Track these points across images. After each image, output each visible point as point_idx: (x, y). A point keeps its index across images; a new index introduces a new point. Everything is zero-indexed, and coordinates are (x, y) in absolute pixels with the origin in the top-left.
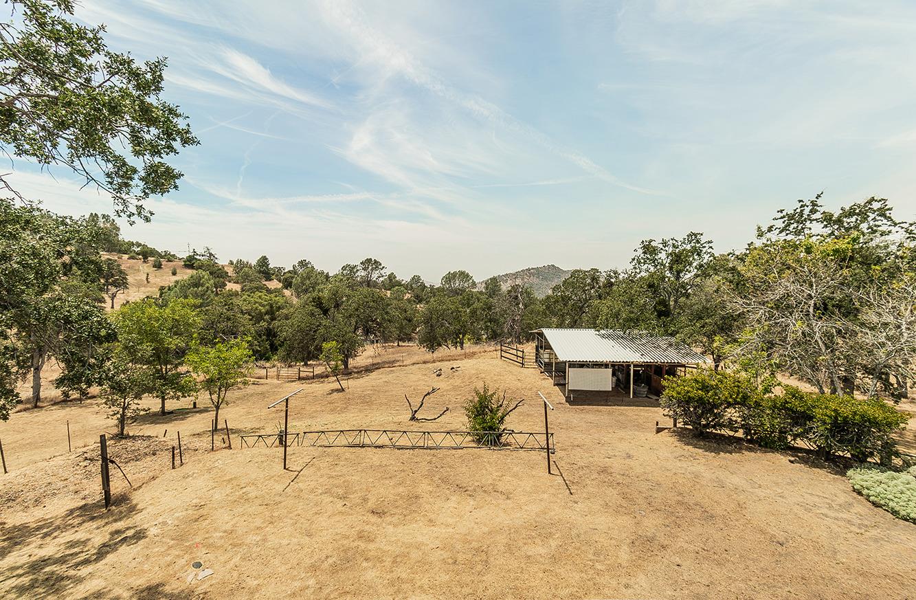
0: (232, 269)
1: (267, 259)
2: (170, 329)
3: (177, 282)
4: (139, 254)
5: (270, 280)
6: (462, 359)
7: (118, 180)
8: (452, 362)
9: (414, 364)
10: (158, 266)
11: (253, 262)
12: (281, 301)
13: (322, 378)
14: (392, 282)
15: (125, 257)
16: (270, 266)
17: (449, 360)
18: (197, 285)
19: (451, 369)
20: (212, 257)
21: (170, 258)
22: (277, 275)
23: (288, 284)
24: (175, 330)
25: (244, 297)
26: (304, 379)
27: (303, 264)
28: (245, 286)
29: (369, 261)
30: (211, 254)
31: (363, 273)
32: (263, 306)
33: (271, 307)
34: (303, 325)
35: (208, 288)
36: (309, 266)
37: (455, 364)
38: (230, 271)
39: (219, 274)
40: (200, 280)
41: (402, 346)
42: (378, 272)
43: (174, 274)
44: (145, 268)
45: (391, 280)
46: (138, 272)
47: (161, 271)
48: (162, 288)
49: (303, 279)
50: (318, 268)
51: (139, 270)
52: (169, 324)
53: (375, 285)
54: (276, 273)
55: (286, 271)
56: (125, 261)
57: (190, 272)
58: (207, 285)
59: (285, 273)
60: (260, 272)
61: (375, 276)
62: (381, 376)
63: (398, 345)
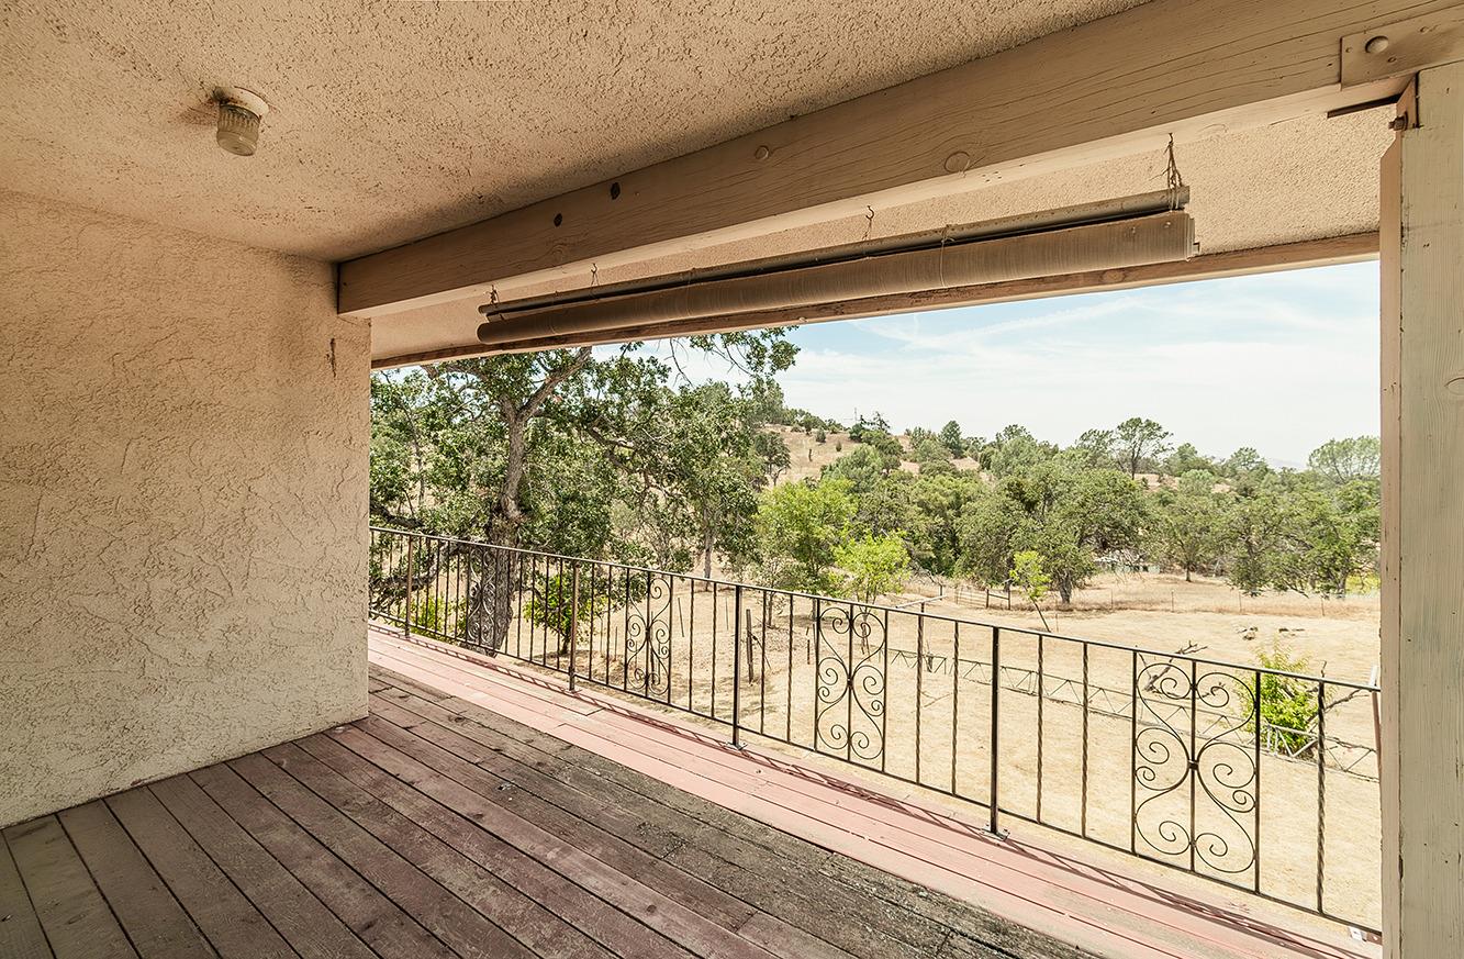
0: (908, 442)
1: (957, 425)
2: (821, 517)
3: (839, 460)
4: (801, 425)
5: (962, 458)
6: (1314, 616)
7: (755, 360)
8: (1286, 618)
9: (1196, 611)
10: (822, 440)
11: (938, 429)
12: (971, 488)
13: (1023, 610)
14: (1186, 460)
15: (789, 428)
16: (961, 436)
17: (1281, 614)
18: (860, 464)
19: (1281, 630)
20: (883, 425)
21: (834, 428)
22: (972, 451)
23: (986, 463)
24: (825, 518)
25: (920, 482)
26: (994, 607)
27: (1012, 431)
28: (925, 466)
29: (1136, 422)
30: (882, 422)
31: (1124, 445)
32: (946, 495)
33: (958, 497)
34: (990, 525)
35: (873, 468)
36: (1023, 434)
37: (1291, 624)
38: (906, 444)
39: (889, 448)
40: (865, 457)
41: (1197, 582)
42: (1154, 442)
43: (839, 450)
44: (808, 442)
45: (1184, 458)
46: (800, 446)
47: (824, 445)
48: (824, 468)
49: (1008, 455)
50: (1039, 439)
51: (801, 445)
52: (820, 510)
53: (1149, 467)
54: (971, 446)
55: (987, 443)
56: (788, 435)
57: (856, 446)
58: (873, 464)
59: (985, 447)
60: (947, 445)
61: (1147, 450)
62: (1123, 622)
63: (1188, 580)
